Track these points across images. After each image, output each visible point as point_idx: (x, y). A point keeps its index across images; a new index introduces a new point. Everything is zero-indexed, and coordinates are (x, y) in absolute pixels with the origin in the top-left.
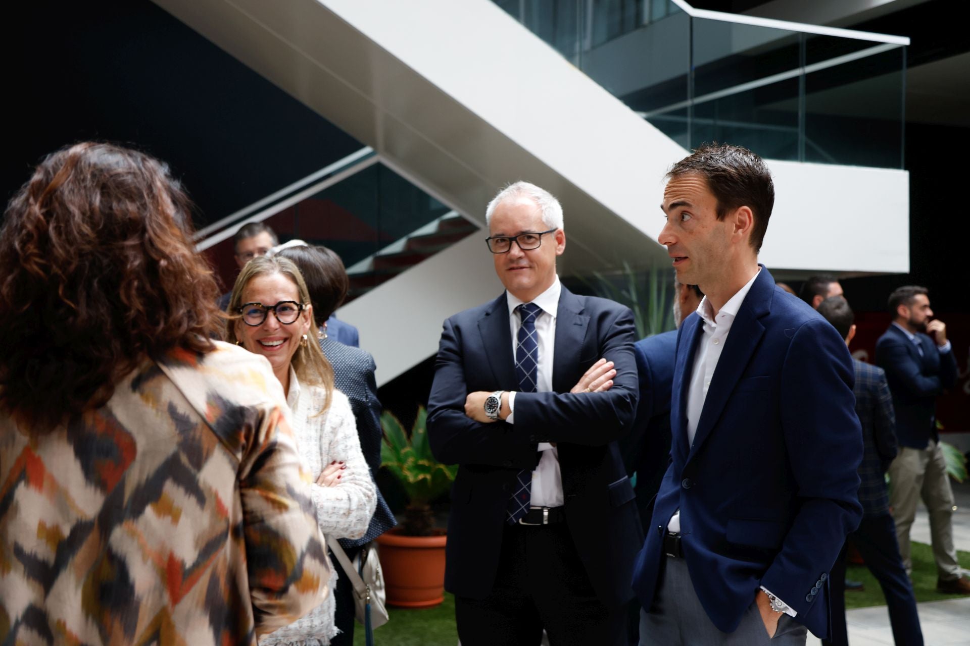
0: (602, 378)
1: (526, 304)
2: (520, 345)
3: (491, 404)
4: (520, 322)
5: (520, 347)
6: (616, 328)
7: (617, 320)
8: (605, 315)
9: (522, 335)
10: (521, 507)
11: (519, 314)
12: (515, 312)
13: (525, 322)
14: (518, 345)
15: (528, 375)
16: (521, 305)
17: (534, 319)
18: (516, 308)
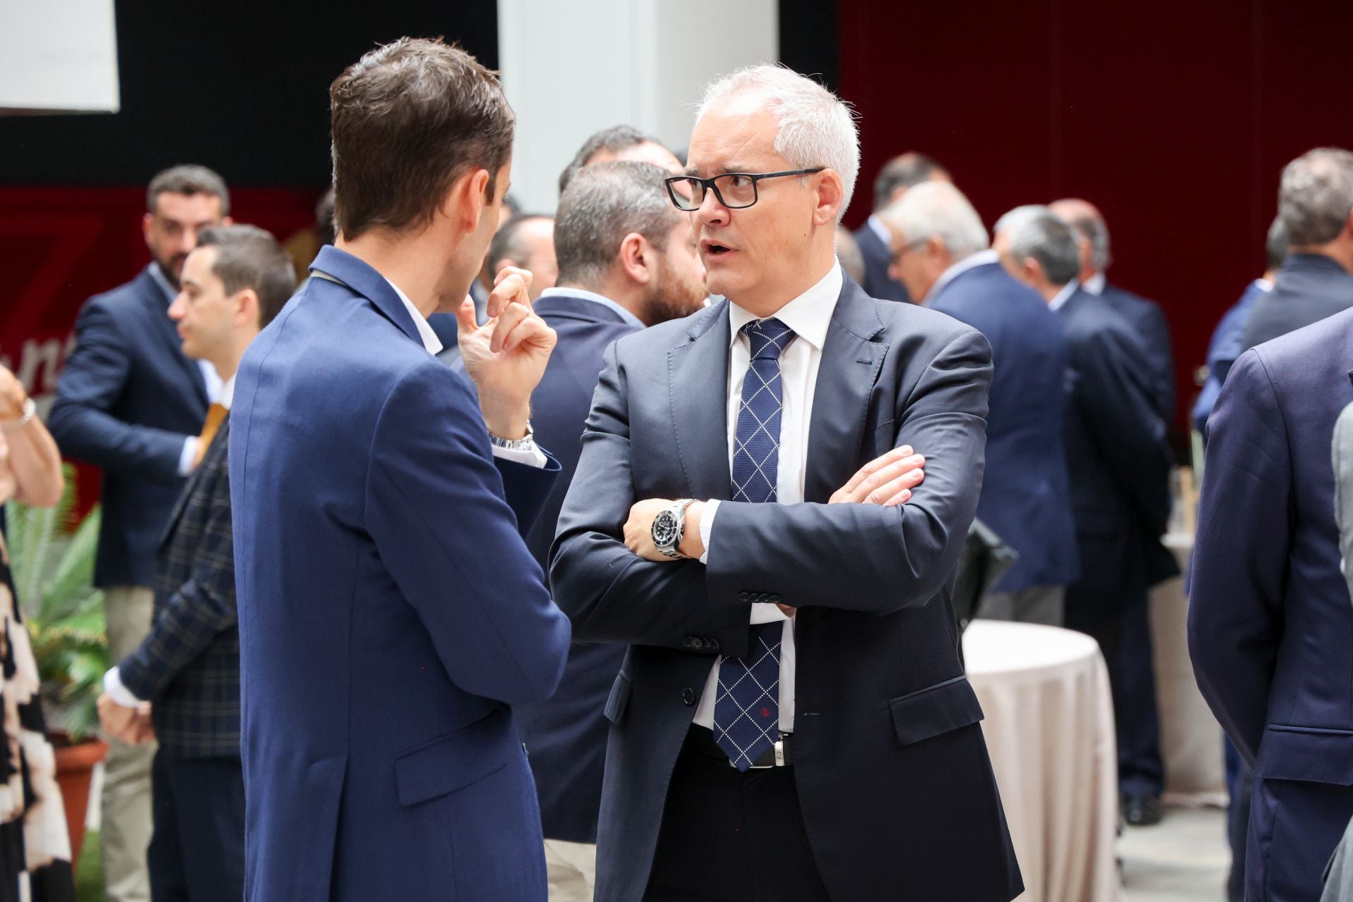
0: (893, 484)
1: (763, 320)
2: (746, 405)
3: (664, 524)
4: (748, 357)
5: (746, 408)
6: (936, 374)
7: (938, 358)
8: (911, 347)
9: (751, 384)
10: (761, 733)
11: (747, 339)
12: (739, 334)
13: (757, 359)
14: (742, 404)
15: (759, 468)
16: (753, 323)
17: (777, 353)
18: (743, 329)
